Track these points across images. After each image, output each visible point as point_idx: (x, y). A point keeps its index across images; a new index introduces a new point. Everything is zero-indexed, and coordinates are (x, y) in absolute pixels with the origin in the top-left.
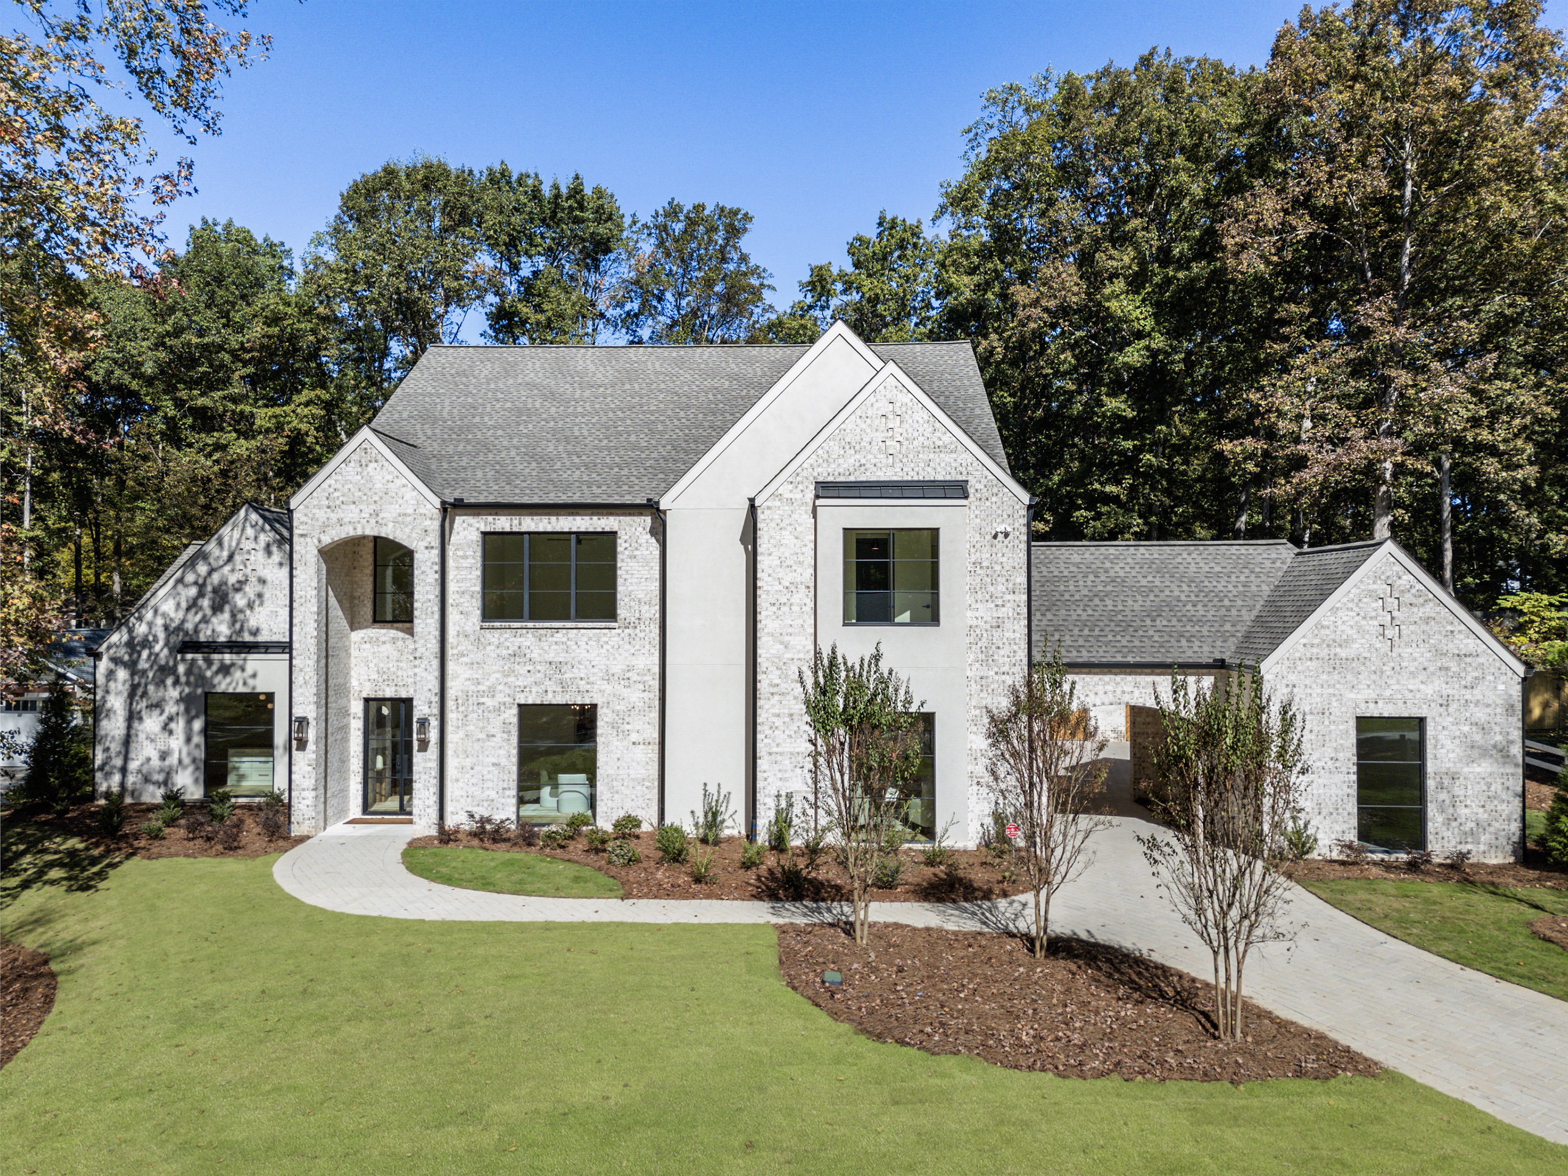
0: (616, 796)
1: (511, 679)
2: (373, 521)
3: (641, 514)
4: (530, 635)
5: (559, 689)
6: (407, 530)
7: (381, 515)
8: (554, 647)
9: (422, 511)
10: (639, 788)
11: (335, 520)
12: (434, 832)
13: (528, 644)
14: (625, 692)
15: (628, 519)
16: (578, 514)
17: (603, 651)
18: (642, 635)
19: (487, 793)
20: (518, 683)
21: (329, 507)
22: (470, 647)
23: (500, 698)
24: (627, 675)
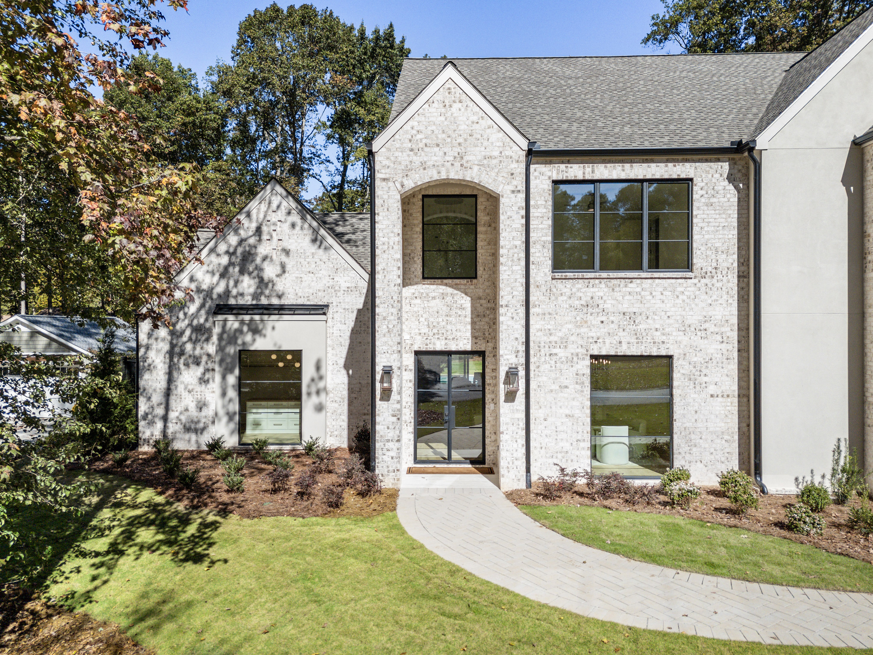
0: (694, 449)
1: (583, 330)
2: (457, 164)
3: (718, 160)
4: (603, 285)
5: (633, 340)
6: (493, 174)
7: (466, 158)
8: (628, 297)
9: (508, 153)
10: (719, 441)
11: (418, 164)
12: (522, 485)
13: (601, 294)
14: (702, 344)
15: (704, 165)
16: (652, 161)
17: (679, 301)
18: (719, 285)
19: (561, 444)
20: (591, 334)
21: (412, 150)
22: (542, 298)
23: (572, 349)
24: (705, 326)
